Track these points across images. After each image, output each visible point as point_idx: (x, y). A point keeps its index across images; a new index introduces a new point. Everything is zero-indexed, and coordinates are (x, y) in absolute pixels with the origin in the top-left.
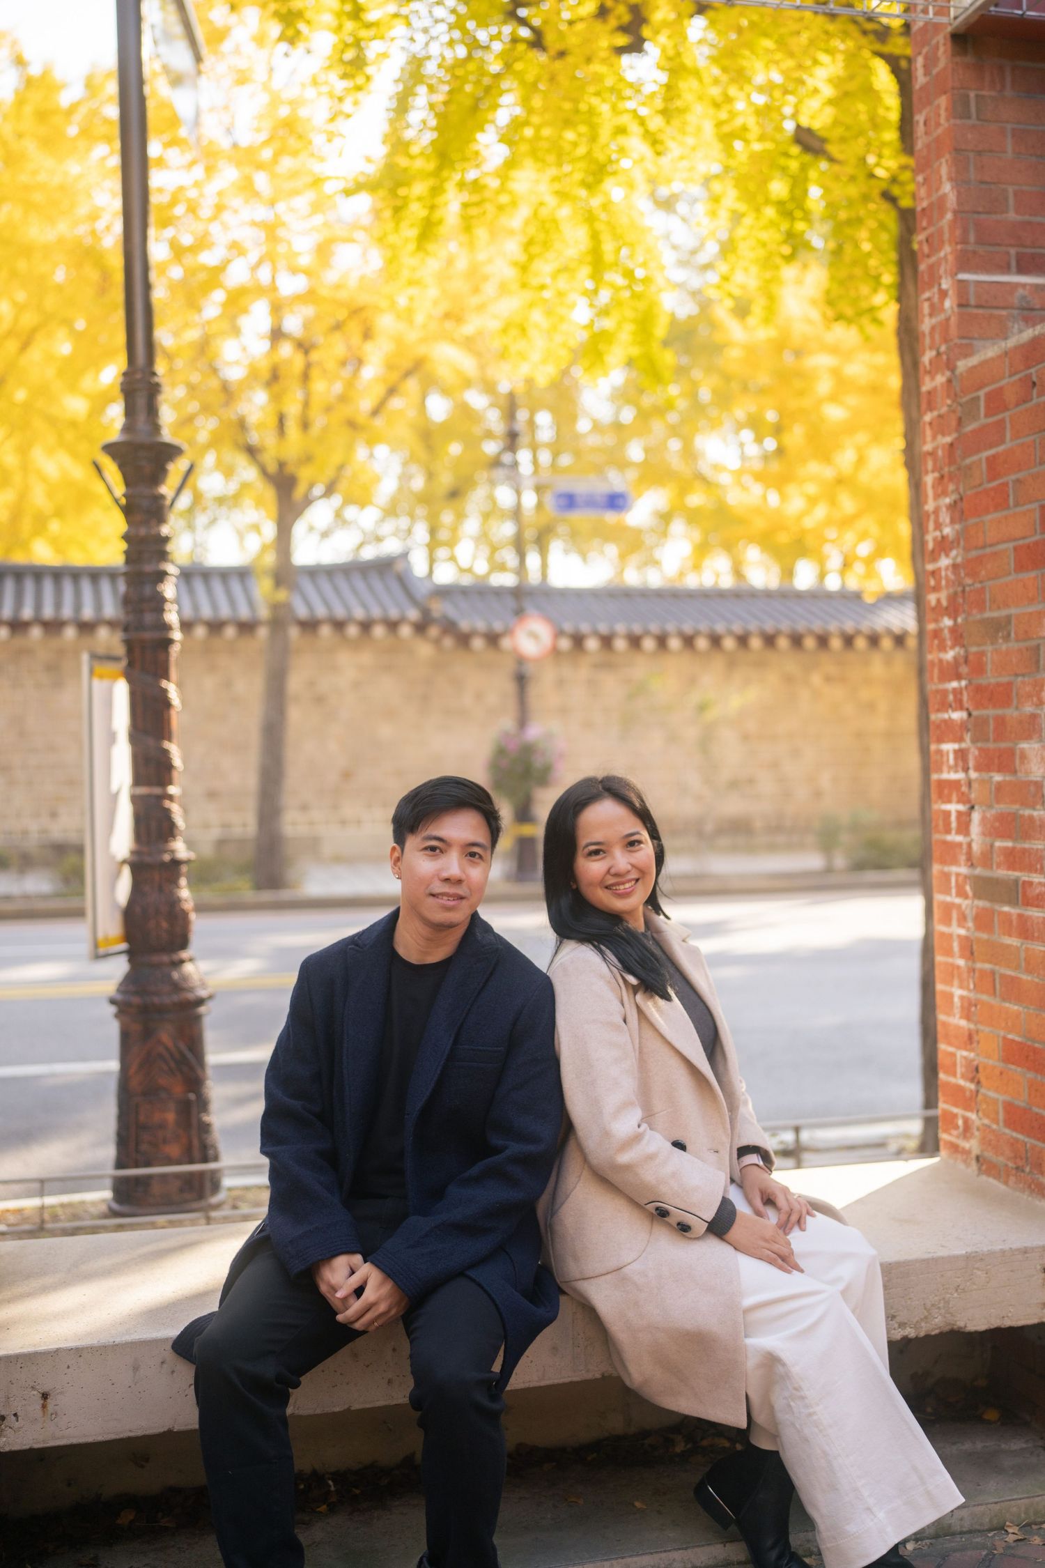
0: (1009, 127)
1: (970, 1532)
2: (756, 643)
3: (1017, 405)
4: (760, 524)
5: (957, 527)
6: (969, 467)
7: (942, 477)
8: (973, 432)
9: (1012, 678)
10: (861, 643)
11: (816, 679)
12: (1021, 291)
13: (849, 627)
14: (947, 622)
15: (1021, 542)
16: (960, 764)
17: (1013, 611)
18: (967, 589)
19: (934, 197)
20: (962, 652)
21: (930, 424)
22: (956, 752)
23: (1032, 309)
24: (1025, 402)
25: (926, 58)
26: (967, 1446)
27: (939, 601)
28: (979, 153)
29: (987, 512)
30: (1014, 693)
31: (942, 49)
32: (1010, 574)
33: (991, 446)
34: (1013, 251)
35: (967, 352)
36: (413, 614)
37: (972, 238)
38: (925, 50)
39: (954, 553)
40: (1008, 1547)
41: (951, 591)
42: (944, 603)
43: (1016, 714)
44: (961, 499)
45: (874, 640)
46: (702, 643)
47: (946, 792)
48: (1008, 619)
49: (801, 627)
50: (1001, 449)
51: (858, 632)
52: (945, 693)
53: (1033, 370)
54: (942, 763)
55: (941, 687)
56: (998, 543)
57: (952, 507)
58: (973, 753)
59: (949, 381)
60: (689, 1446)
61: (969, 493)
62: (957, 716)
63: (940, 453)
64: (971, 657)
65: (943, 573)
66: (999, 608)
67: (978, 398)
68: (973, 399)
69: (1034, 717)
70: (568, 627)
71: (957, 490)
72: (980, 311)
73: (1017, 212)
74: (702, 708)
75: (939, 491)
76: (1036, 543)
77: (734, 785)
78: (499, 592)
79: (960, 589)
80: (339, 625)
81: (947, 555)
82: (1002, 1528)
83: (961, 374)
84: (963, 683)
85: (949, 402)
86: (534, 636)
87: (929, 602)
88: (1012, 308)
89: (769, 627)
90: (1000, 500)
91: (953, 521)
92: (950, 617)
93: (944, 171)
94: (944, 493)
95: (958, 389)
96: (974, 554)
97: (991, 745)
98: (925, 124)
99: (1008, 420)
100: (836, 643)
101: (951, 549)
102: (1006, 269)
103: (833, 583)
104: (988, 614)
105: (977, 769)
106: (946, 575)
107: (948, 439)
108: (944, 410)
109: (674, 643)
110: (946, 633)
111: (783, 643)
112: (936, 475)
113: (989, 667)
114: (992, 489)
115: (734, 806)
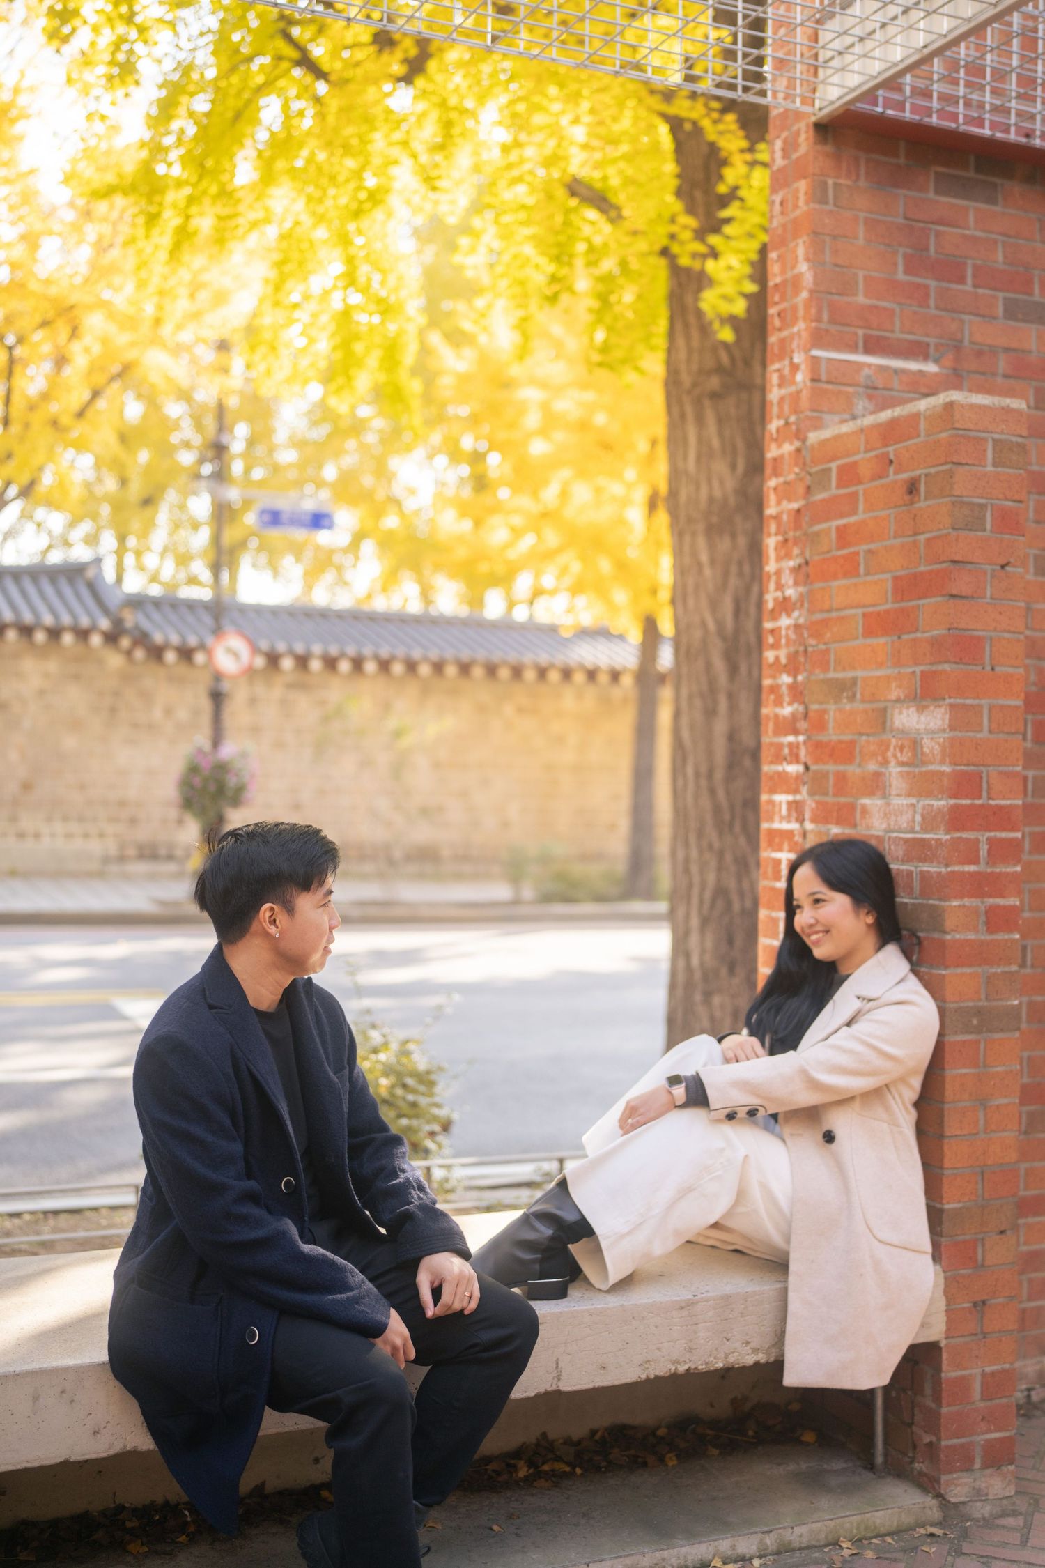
0: (862, 215)
1: (808, 1548)
2: (451, 671)
3: (873, 479)
4: (461, 553)
5: (801, 589)
6: (817, 534)
7: (786, 541)
8: (823, 501)
9: (856, 737)
10: (554, 676)
11: (509, 710)
12: (866, 371)
13: (543, 659)
14: (786, 679)
15: (871, 609)
16: (794, 815)
17: (859, 673)
18: (810, 649)
19: (789, 275)
20: (801, 708)
21: (775, 489)
22: (789, 803)
23: (876, 388)
24: (880, 477)
25: (785, 142)
26: (792, 1467)
27: (777, 658)
28: (835, 237)
29: (835, 577)
30: (857, 750)
31: (803, 137)
32: (857, 638)
33: (842, 516)
34: (860, 332)
35: (818, 425)
36: (105, 624)
37: (825, 316)
38: (784, 135)
39: (796, 614)
40: (845, 1561)
41: (792, 649)
42: (783, 660)
43: (858, 771)
44: (807, 563)
45: (567, 674)
46: (398, 668)
47: (777, 840)
48: (854, 681)
49: (496, 657)
50: (852, 519)
51: (552, 666)
52: (780, 746)
53: (891, 449)
54: (774, 813)
55: (776, 740)
56: (845, 608)
57: (796, 570)
58: (810, 805)
59: (798, 451)
60: (531, 1471)
61: (816, 558)
62: (793, 769)
63: (785, 517)
64: (811, 714)
65: (783, 632)
66: (844, 669)
67: (830, 470)
68: (823, 470)
69: (877, 775)
70: (264, 645)
71: (802, 553)
72: (830, 387)
73: (866, 296)
74: (398, 734)
75: (783, 553)
76: (887, 612)
77: (425, 812)
78: (191, 605)
79: (801, 649)
80: (26, 631)
81: (789, 615)
82: (835, 1544)
83: (812, 446)
84: (801, 738)
85: (797, 470)
86: (236, 655)
87: (767, 658)
88: (858, 385)
89: (465, 655)
90: (850, 567)
91: (796, 584)
92: (789, 674)
93: (801, 251)
94: (788, 556)
95: (808, 460)
96: (818, 616)
97: (830, 799)
98: (782, 204)
99: (861, 493)
100: (530, 675)
101: (793, 610)
102: (853, 348)
103: (520, 614)
104: (831, 675)
105: (813, 821)
106: (787, 635)
107: (795, 506)
108: (791, 477)
109: (370, 667)
110: (784, 690)
111: (478, 672)
112: (780, 538)
113: (831, 725)
114: (843, 557)
115: (422, 834)
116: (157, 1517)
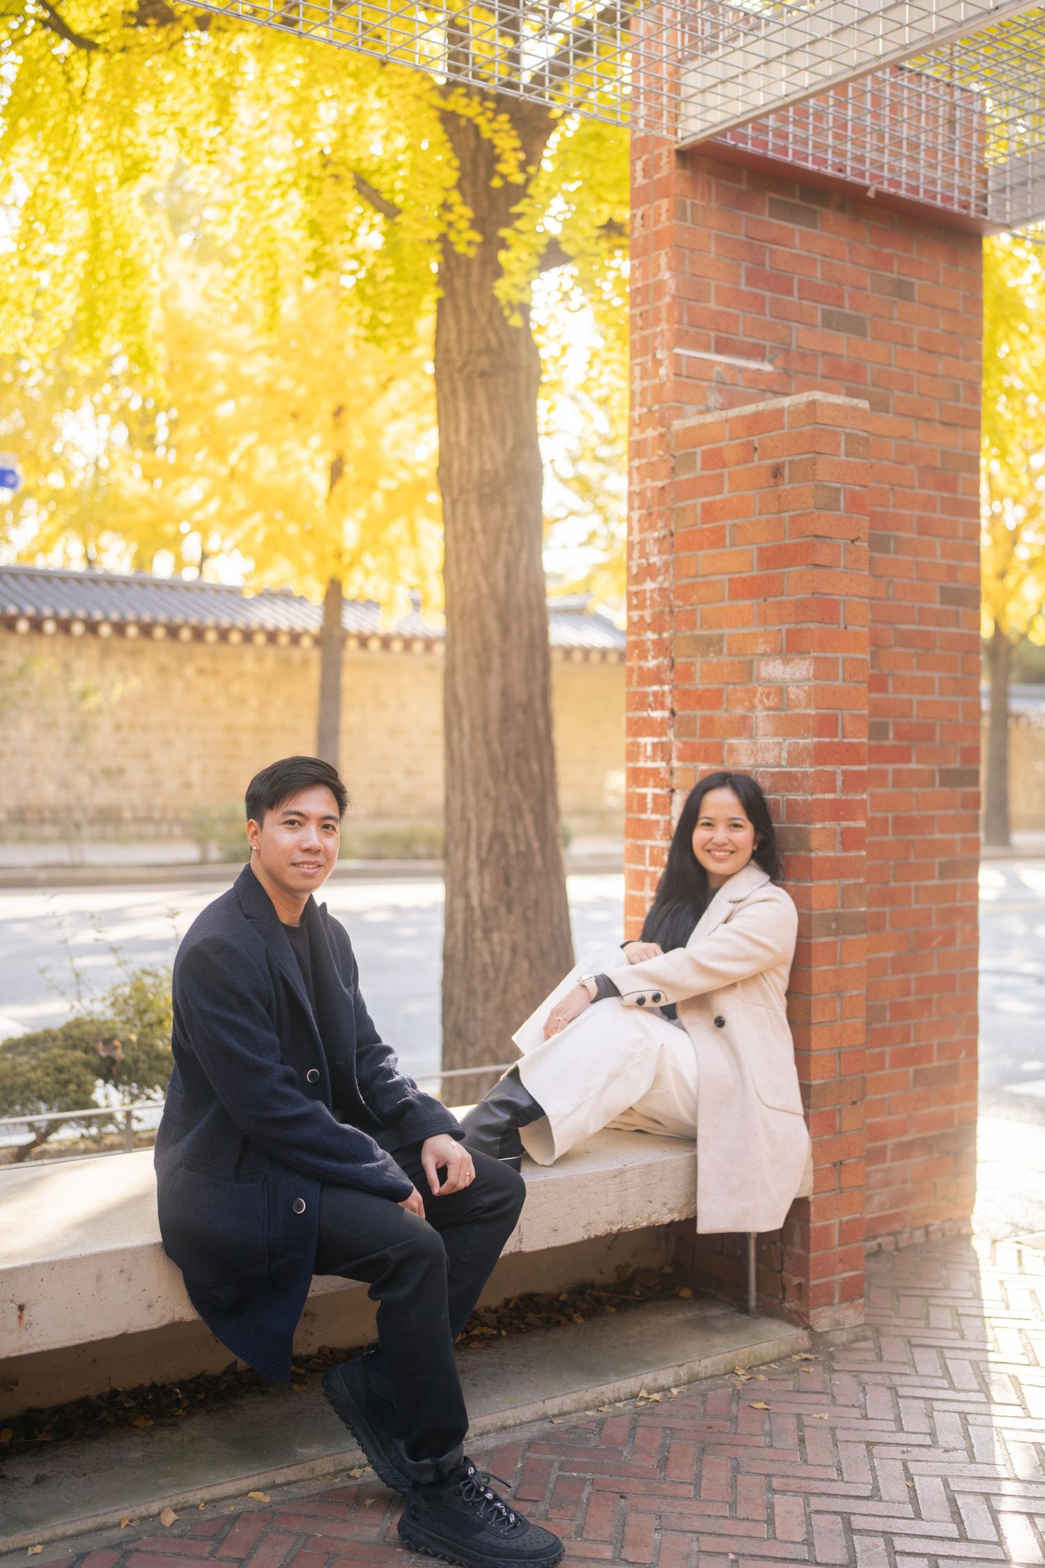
0: (713, 232)
1: (712, 1377)
2: (132, 631)
3: (738, 463)
4: (144, 514)
5: (665, 557)
6: (683, 509)
7: (650, 514)
8: (687, 480)
9: (722, 686)
10: (235, 637)
11: (189, 671)
12: (717, 368)
13: (225, 622)
14: (651, 636)
15: (736, 576)
16: (659, 754)
17: (726, 631)
18: (676, 610)
19: (651, 281)
20: (666, 662)
21: (638, 468)
22: (654, 745)
23: (724, 383)
24: (745, 462)
25: (646, 163)
26: (680, 1316)
27: (641, 617)
28: (692, 250)
29: (701, 547)
30: (725, 696)
31: (664, 161)
32: (723, 600)
33: (707, 495)
34: (713, 334)
35: (680, 414)
37: (685, 320)
38: (644, 158)
39: (661, 578)
40: (744, 1385)
41: (657, 609)
42: (648, 620)
43: (725, 715)
44: (672, 535)
45: (248, 636)
46: (78, 629)
47: (642, 777)
48: (721, 638)
50: (718, 498)
51: (232, 627)
52: (645, 695)
53: (755, 438)
54: (639, 754)
55: (640, 689)
56: (712, 574)
57: (659, 541)
58: (677, 745)
59: (662, 436)
61: (681, 530)
62: (657, 714)
63: (649, 494)
64: (676, 666)
65: (648, 595)
66: (711, 627)
67: (695, 453)
68: (688, 454)
69: (744, 718)
71: (666, 526)
72: (689, 381)
73: (717, 303)
74: (83, 695)
75: (646, 525)
76: (753, 578)
77: (107, 773)
79: (667, 609)
81: (653, 580)
82: (733, 1372)
83: (677, 432)
84: (666, 688)
85: (661, 453)
88: (710, 380)
90: (716, 539)
91: (660, 552)
92: (654, 631)
93: (663, 261)
94: (653, 527)
95: (673, 444)
96: (684, 581)
97: (697, 740)
98: (643, 217)
99: (726, 475)
100: (211, 636)
101: (658, 575)
102: (706, 348)
103: (191, 575)
104: (698, 632)
105: (679, 759)
106: (652, 597)
107: (660, 484)
108: (655, 458)
109: (50, 627)
110: (649, 645)
111: (159, 633)
112: (644, 512)
113: (698, 675)
114: (708, 529)
115: (104, 796)
116: (150, 1397)
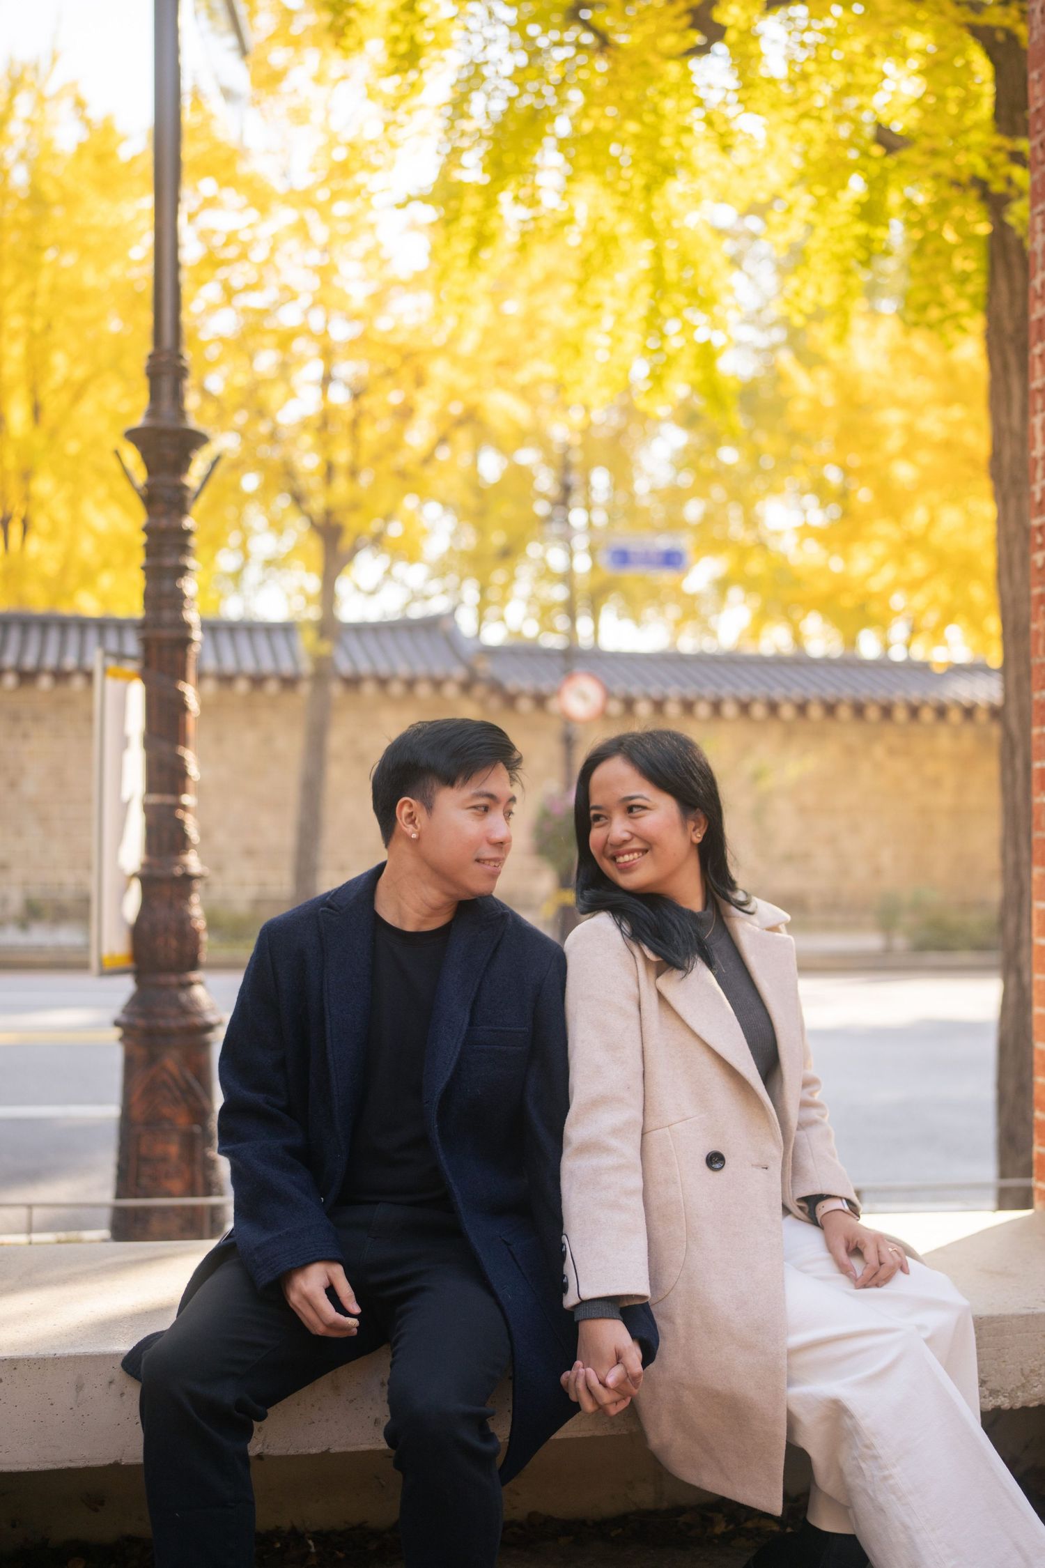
2: (815, 712)
4: (820, 586)
10: (927, 715)
11: (879, 751)
13: (915, 696)
36: (459, 673)
45: (941, 712)
46: (759, 711)
49: (864, 694)
51: (924, 703)
70: (619, 688)
74: (757, 776)
77: (789, 858)
78: (548, 654)
80: (383, 682)
86: (584, 697)
89: (830, 694)
100: (901, 714)
103: (898, 655)
109: (730, 710)
111: (844, 712)
115: (787, 881)
116: (278, 1545)
